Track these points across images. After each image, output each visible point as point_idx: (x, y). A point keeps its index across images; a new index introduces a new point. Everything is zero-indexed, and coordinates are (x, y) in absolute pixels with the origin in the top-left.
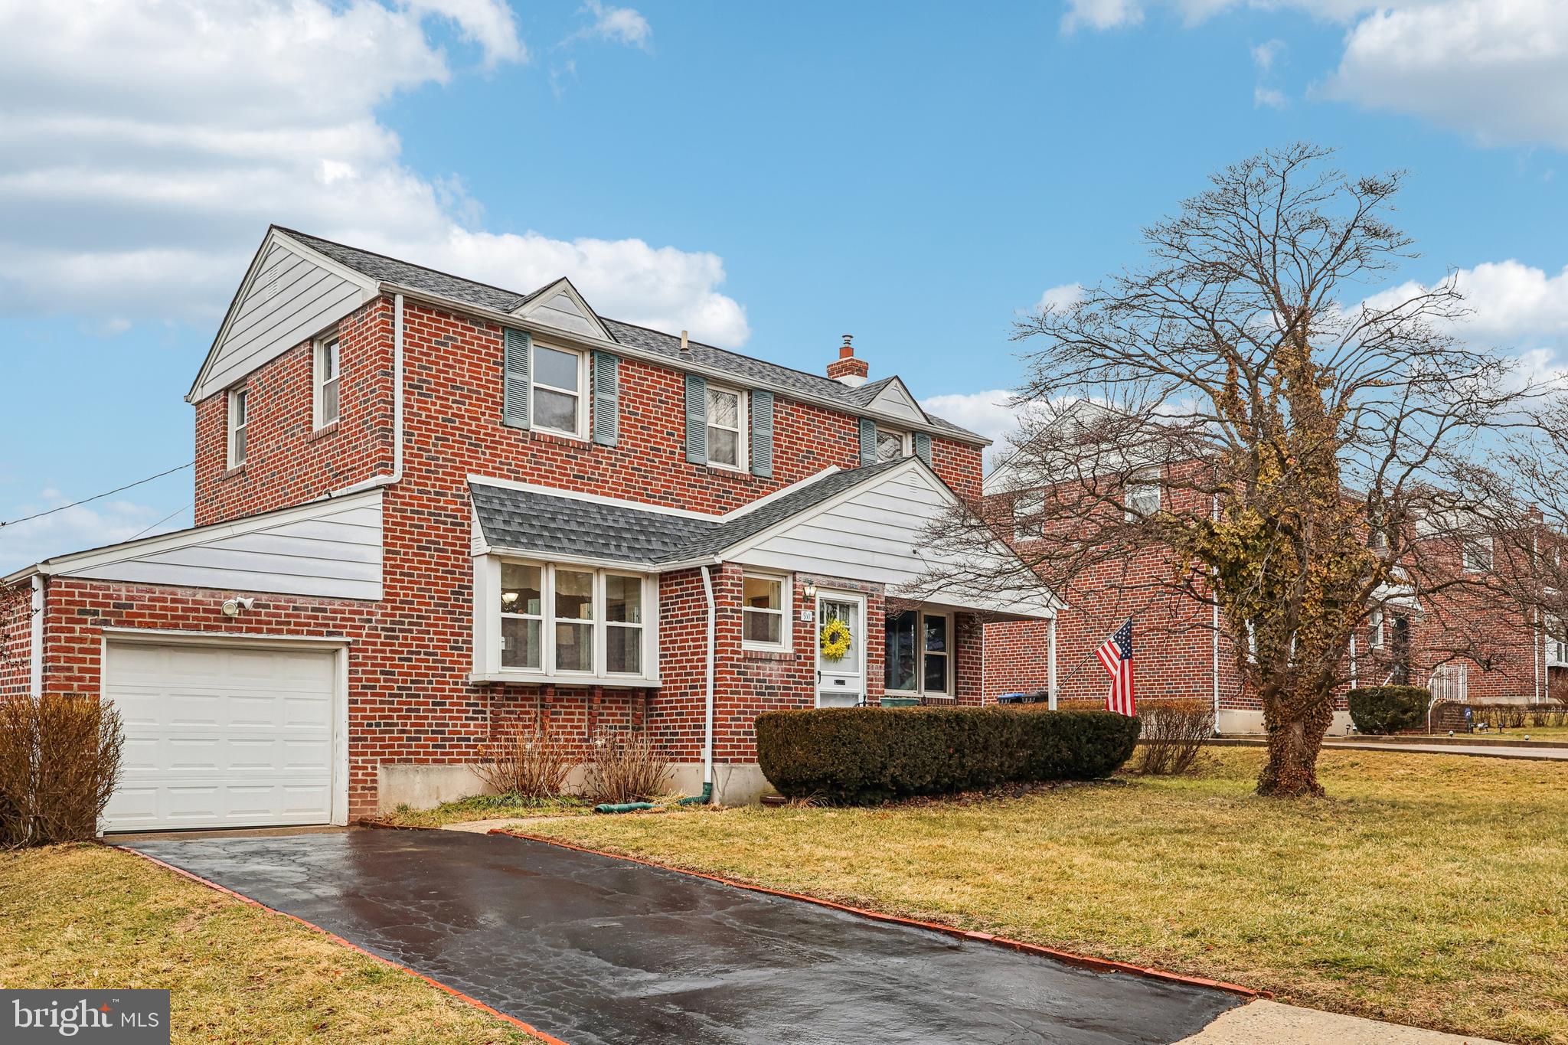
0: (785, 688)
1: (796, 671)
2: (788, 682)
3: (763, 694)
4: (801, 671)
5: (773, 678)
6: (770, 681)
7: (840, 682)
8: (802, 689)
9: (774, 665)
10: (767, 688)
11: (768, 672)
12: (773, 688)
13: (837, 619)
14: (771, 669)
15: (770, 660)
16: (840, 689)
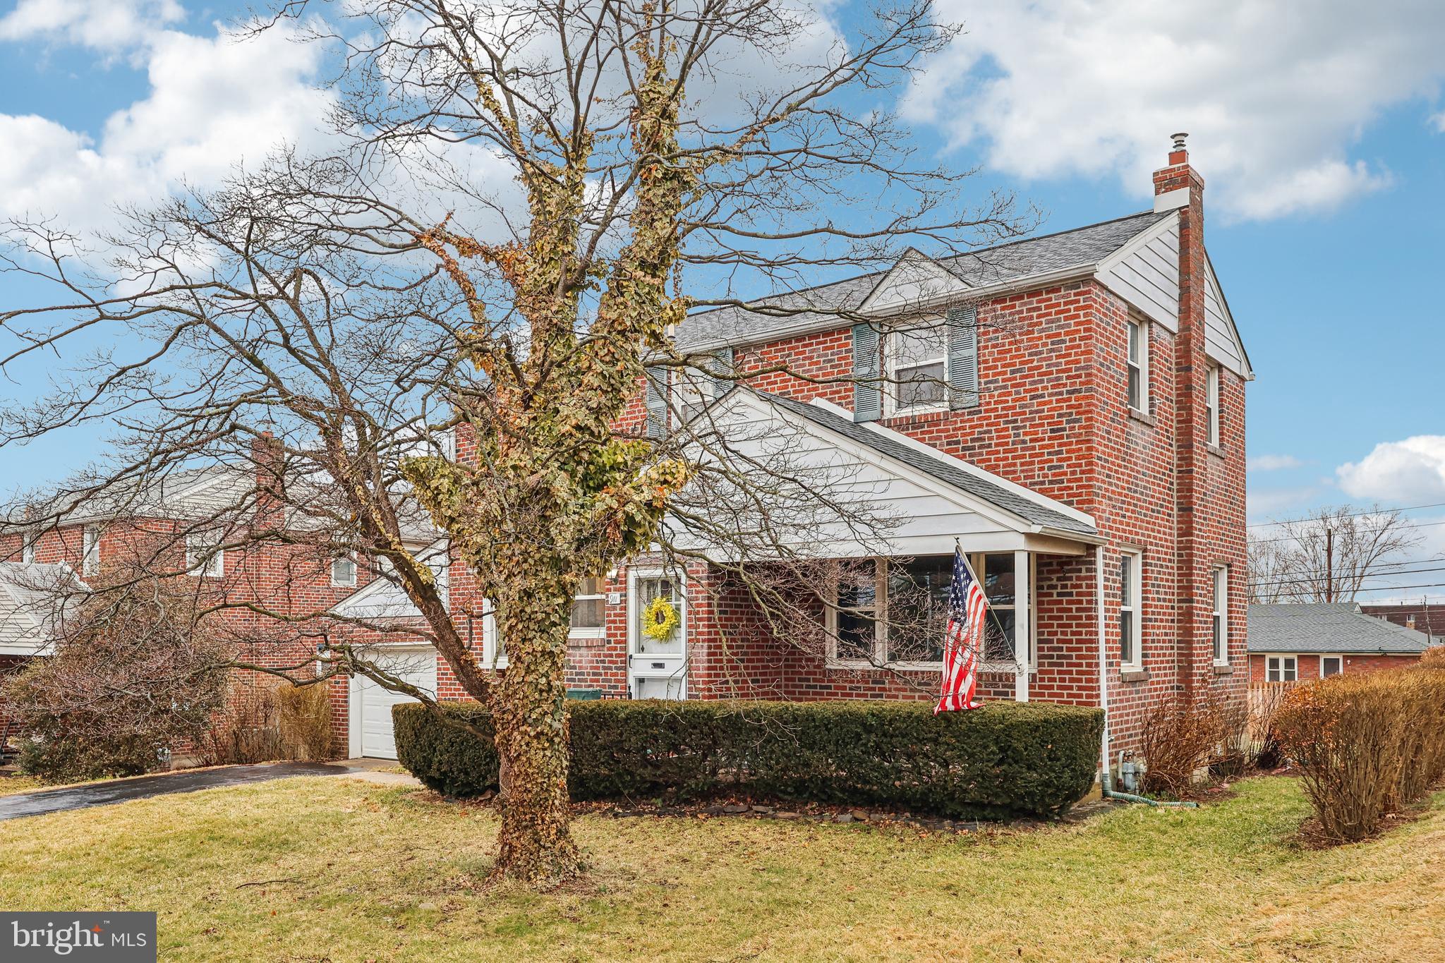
0: (594, 674)
1: (605, 656)
2: (598, 668)
3: (574, 680)
4: (611, 656)
5: (584, 664)
6: (580, 668)
7: (658, 666)
8: (612, 675)
9: (584, 651)
10: (577, 674)
11: (578, 658)
12: (582, 674)
13: (659, 598)
14: (581, 656)
15: (578, 647)
16: (658, 673)
